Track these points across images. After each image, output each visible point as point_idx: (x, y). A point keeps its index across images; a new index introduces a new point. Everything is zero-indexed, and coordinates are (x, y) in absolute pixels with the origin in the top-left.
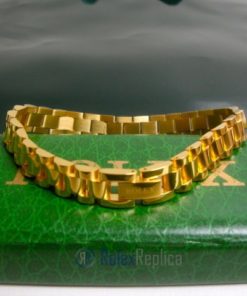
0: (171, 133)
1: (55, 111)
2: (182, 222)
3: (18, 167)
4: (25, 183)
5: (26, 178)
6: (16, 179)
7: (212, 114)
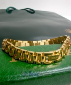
0: (52, 44)
1: (14, 40)
2: (68, 65)
3: (11, 57)
4: (16, 61)
5: (16, 60)
6: (12, 60)
7: (58, 38)
